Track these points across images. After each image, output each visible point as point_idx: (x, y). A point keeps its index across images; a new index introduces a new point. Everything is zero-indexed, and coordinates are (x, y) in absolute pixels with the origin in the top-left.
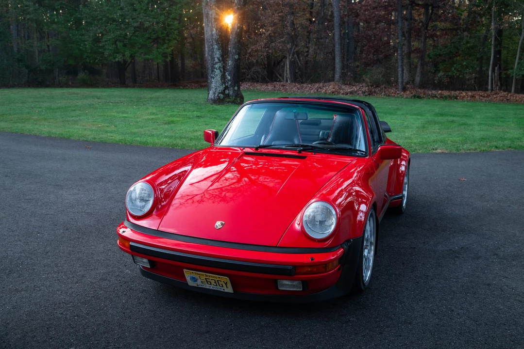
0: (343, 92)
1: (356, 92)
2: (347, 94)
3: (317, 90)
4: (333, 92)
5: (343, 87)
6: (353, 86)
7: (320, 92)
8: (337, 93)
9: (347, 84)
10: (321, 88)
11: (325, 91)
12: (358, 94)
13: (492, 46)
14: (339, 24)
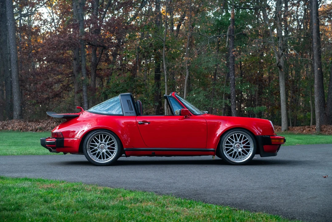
0: (31, 129)
1: (45, 128)
2: (36, 131)
3: (3, 128)
4: (21, 129)
5: (30, 124)
6: (40, 122)
7: (6, 129)
8: (25, 130)
9: (32, 121)
10: (6, 126)
11: (12, 128)
12: (48, 130)
13: (166, 84)
14: (17, 62)
